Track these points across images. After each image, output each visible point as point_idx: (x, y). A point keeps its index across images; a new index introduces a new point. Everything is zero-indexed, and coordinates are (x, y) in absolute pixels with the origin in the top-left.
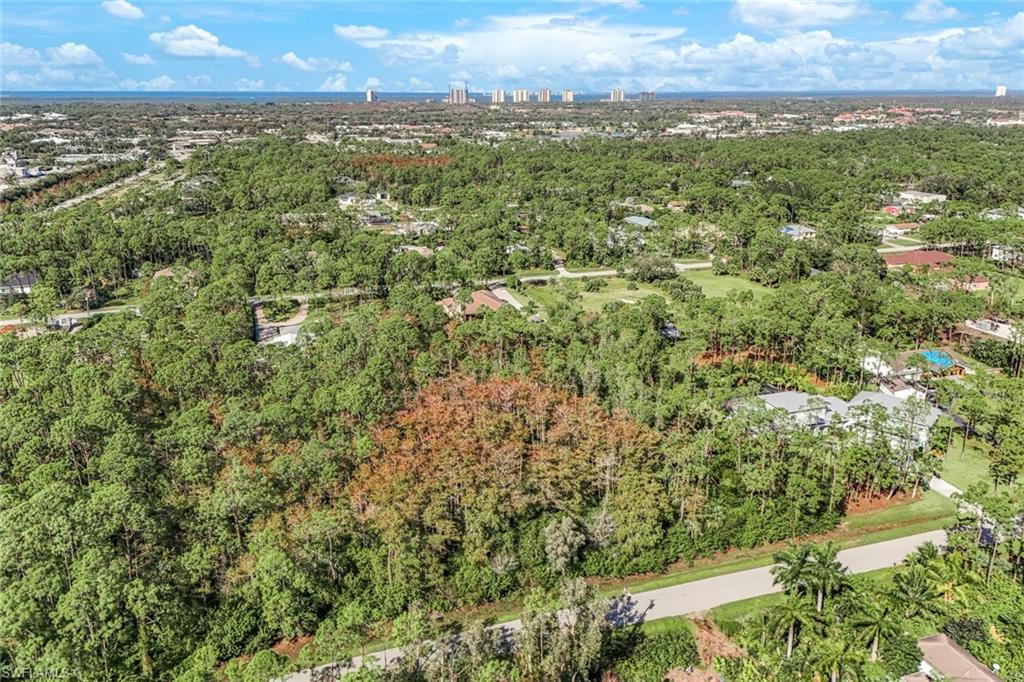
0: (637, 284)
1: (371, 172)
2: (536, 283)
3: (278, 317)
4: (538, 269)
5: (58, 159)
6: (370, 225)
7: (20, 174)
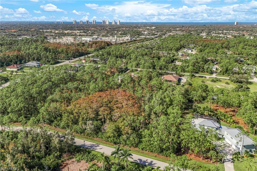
0: (231, 83)
2: (200, 77)
5: (140, 37)
6: (181, 56)
7: (129, 39)
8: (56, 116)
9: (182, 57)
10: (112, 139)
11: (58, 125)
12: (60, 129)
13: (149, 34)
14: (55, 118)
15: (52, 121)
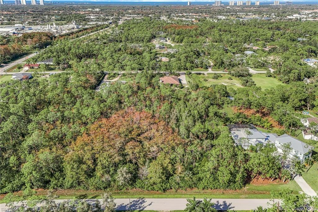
0: (233, 77)
1: (168, 31)
2: (197, 74)
3: (111, 78)
4: (202, 69)
5: (88, 23)
6: (158, 49)
7: (76, 27)
8: (51, 173)
9: (160, 50)
10: (159, 185)
11: (60, 186)
12: (65, 190)
13: (98, 19)
14: (52, 175)
15: (48, 182)
